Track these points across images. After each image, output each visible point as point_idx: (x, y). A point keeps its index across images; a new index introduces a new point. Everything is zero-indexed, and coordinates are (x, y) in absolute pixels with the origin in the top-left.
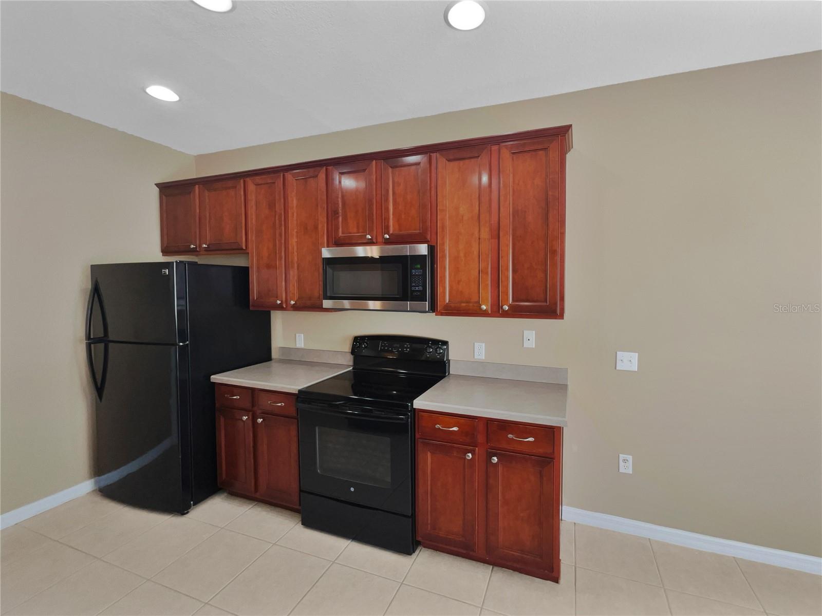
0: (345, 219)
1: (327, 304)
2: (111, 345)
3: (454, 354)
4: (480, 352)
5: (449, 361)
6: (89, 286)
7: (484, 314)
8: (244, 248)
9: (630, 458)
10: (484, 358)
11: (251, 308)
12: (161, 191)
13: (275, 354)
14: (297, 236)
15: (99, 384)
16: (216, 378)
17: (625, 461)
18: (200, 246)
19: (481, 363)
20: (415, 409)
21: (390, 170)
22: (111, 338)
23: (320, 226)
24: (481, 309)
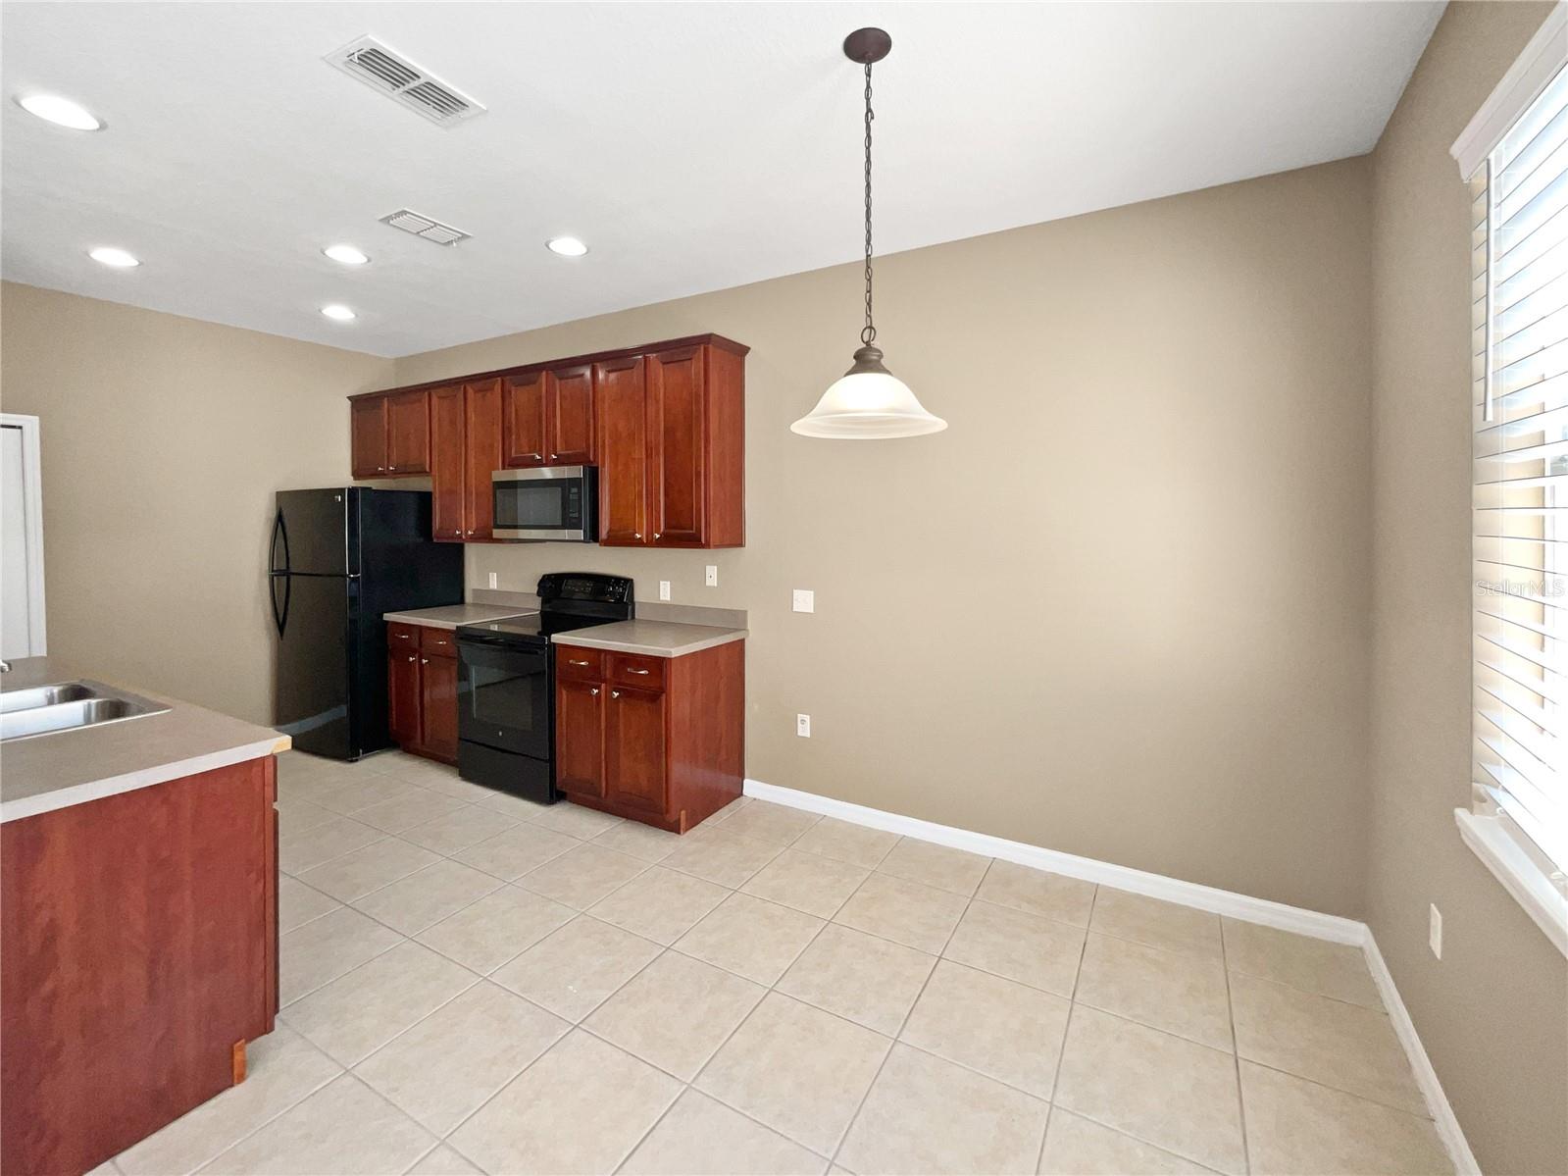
0: (518, 438)
1: (497, 533)
2: (292, 578)
3: (640, 595)
4: (665, 593)
5: (633, 603)
6: (273, 515)
7: (639, 543)
8: (428, 470)
9: (807, 718)
10: (669, 599)
11: (435, 540)
12: (353, 407)
13: (469, 597)
14: (475, 457)
15: (281, 620)
16: (388, 617)
17: (803, 721)
18: (388, 468)
19: (665, 606)
20: (554, 644)
21: (557, 382)
22: (293, 570)
23: (496, 445)
24: (634, 538)
